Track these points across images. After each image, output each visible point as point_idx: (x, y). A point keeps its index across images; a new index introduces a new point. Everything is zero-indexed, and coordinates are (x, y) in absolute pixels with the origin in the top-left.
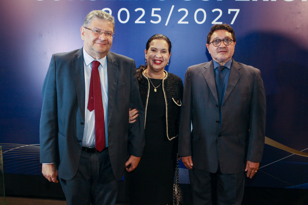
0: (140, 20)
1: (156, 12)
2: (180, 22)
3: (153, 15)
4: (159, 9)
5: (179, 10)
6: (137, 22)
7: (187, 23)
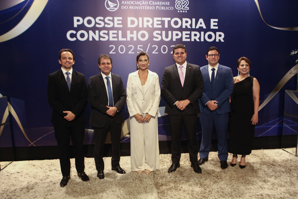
0: (131, 52)
1: (140, 47)
2: (153, 53)
3: (138, 49)
4: (142, 46)
5: (153, 46)
6: (130, 53)
7: (157, 53)
